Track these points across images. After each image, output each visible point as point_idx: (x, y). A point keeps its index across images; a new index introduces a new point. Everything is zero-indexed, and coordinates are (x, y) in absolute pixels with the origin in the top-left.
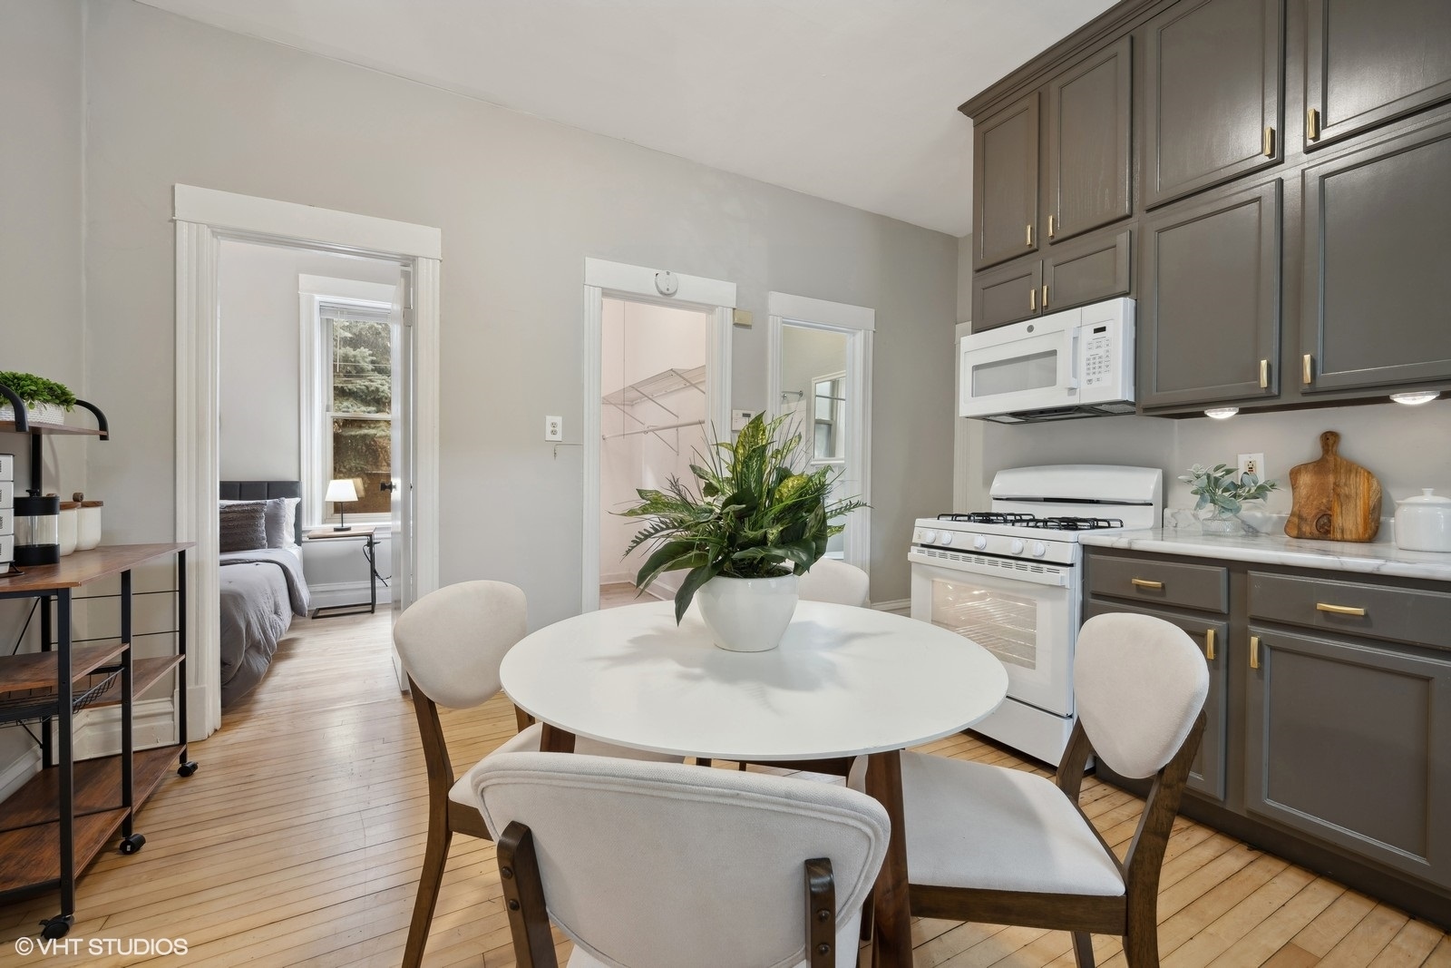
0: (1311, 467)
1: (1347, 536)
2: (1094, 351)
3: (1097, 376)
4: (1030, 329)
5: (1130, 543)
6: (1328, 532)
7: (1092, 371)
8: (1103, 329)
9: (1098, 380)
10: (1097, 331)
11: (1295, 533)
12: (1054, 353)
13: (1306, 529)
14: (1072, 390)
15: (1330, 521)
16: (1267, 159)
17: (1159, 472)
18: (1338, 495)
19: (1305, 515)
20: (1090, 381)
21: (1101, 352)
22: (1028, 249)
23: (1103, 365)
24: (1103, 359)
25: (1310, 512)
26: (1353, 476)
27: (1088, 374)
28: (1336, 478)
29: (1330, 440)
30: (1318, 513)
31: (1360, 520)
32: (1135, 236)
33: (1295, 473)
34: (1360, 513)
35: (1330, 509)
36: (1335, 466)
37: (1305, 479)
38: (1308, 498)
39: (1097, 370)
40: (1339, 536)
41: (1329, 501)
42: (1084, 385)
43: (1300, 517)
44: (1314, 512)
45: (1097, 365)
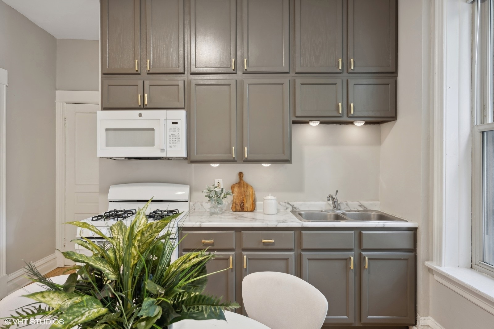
0: (237, 185)
1: (248, 210)
2: (173, 133)
3: (174, 144)
4: (140, 115)
5: (200, 225)
6: (243, 209)
7: (171, 142)
8: (176, 123)
9: (175, 146)
10: (174, 123)
11: (234, 210)
12: (153, 130)
13: (238, 208)
14: (162, 150)
15: (244, 205)
16: (232, 71)
17: (189, 186)
18: (245, 195)
19: (237, 203)
20: (171, 146)
21: (176, 133)
22: (135, 72)
23: (177, 140)
24: (177, 137)
25: (238, 202)
26: (248, 188)
27: (170, 143)
28: (244, 189)
29: (241, 174)
30: (240, 202)
31: (251, 204)
32: (186, 83)
33: (232, 187)
34: (251, 201)
35: (243, 200)
36: (244, 184)
37: (236, 189)
38: (237, 196)
39: (174, 142)
40: (246, 210)
41: (243, 197)
42: (168, 148)
43: (236, 204)
44: (239, 202)
45: (174, 139)
